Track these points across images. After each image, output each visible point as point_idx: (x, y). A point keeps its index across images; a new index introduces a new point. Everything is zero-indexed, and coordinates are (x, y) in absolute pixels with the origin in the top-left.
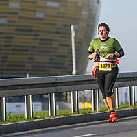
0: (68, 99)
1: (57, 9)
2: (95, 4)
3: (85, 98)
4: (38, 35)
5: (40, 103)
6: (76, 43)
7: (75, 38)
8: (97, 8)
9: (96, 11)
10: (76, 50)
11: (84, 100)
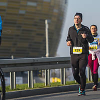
0: (43, 75)
1: (35, 7)
2: (64, 4)
3: (55, 74)
4: (20, 27)
5: (21, 78)
6: (49, 33)
7: (48, 29)
8: (65, 7)
9: (64, 9)
10: (49, 39)
11: (54, 76)
